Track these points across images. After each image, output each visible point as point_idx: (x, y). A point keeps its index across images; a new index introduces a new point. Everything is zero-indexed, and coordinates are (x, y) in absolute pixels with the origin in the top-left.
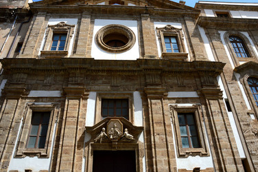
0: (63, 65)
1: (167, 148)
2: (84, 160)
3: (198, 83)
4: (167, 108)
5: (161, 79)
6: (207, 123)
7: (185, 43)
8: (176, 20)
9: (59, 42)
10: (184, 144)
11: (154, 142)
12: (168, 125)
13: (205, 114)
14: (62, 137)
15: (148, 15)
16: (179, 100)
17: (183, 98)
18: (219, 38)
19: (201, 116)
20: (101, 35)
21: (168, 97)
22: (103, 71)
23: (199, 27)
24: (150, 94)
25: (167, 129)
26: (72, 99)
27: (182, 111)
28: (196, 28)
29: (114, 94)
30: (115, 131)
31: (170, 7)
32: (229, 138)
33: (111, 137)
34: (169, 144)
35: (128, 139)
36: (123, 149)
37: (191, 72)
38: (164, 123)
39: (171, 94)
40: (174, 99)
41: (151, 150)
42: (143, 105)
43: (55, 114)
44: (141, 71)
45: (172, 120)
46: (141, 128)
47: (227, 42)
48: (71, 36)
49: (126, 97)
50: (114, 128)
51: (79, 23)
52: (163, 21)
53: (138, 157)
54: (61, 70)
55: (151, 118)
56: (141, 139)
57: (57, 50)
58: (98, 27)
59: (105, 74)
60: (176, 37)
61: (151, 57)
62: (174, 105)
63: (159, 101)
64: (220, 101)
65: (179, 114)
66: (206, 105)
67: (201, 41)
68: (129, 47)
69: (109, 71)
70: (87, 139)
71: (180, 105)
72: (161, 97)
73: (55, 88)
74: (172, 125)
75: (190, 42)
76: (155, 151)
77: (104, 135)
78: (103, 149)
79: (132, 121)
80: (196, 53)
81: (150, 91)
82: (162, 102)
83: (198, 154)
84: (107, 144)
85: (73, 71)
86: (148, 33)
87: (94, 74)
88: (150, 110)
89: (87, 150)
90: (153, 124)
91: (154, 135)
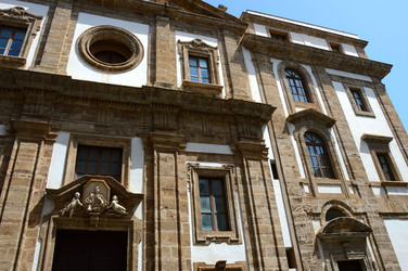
0: (14, 82)
1: (179, 229)
2: (38, 244)
3: (234, 133)
4: (182, 167)
5: (178, 123)
6: (242, 194)
7: (221, 70)
8: (209, 33)
9: (10, 42)
10: (204, 224)
11: (159, 219)
12: (182, 195)
13: (239, 181)
15: (167, 19)
16: (202, 157)
17: (209, 154)
18: (271, 69)
19: (233, 182)
20: (88, 40)
21: (187, 150)
22: (85, 99)
23: (243, 48)
25: (180, 200)
26: (26, 141)
27: (206, 173)
28: (239, 50)
29: (99, 139)
30: (96, 199)
31: (204, 12)
32: (271, 218)
33: (90, 208)
34: (182, 224)
35: (117, 212)
36: (107, 229)
37: (225, 115)
38: (177, 191)
39: (191, 147)
40: (194, 154)
41: (153, 231)
42: (145, 160)
44: (147, 106)
45: (189, 187)
46: (140, 197)
47: (281, 77)
48: (35, 35)
49: (119, 144)
50: (95, 193)
51: (51, 15)
52: (191, 31)
53: (132, 242)
54: (10, 90)
55: (156, 182)
56: (139, 213)
57: (6, 53)
58: (84, 26)
59: (87, 104)
60: (207, 59)
61: (165, 85)
62: (194, 163)
63: (172, 156)
64: (264, 163)
65: (200, 178)
66: (242, 167)
67: (245, 69)
68: (132, 66)
69: (95, 100)
70: (47, 209)
71: (203, 165)
72: (176, 149)
74: (188, 194)
75: (228, 69)
76: (159, 233)
77: (77, 205)
78: (74, 228)
79: (126, 184)
80: (234, 87)
81: (159, 139)
82: (176, 158)
83: (225, 240)
84: (81, 219)
85: (31, 94)
86: (164, 47)
87: (69, 102)
88: (156, 168)
89: (45, 229)
90: (159, 191)
91: (159, 208)
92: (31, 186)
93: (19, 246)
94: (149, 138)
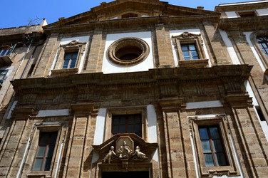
1: (186, 166)
3: (221, 90)
4: (185, 121)
6: (235, 136)
7: (205, 49)
8: (194, 27)
10: (207, 162)
11: (170, 160)
12: (186, 141)
13: (231, 125)
14: (67, 158)
15: (162, 24)
16: (199, 112)
17: (204, 109)
18: (244, 40)
19: (226, 127)
20: (113, 49)
21: (187, 108)
22: (114, 85)
23: (220, 30)
25: (186, 145)
26: (80, 117)
27: (203, 123)
28: (217, 32)
29: (125, 109)
30: (125, 149)
31: (187, 14)
32: (264, 153)
33: (121, 156)
34: (188, 162)
35: (140, 158)
36: (135, 170)
37: (212, 79)
38: (182, 139)
39: (190, 106)
40: (193, 110)
41: (167, 169)
42: (157, 119)
43: (63, 134)
44: (155, 82)
45: (192, 136)
46: (155, 145)
47: (254, 43)
48: (82, 54)
49: (138, 111)
50: (124, 145)
51: (91, 40)
52: (179, 28)
54: (69, 88)
55: (166, 133)
56: (156, 157)
57: (68, 68)
59: (116, 89)
60: (194, 44)
61: (166, 66)
62: (193, 117)
63: (176, 114)
64: (250, 109)
65: (200, 127)
66: (232, 115)
67: (223, 44)
69: (120, 85)
70: (95, 159)
71: (200, 117)
72: (179, 109)
73: (63, 107)
74: (192, 140)
75: (211, 47)
76: (172, 171)
77: (113, 155)
78: (112, 171)
79: (145, 137)
80: (217, 59)
81: (165, 103)
82: (179, 115)
83: (225, 173)
84: (116, 164)
85: (82, 88)
86: (163, 43)
87: (104, 89)
88: (165, 124)
89: (94, 172)
90: (169, 140)
91: (170, 153)
92: (84, 144)
94: (158, 104)
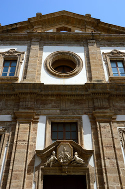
0: (14, 90)
1: (119, 173)
2: (33, 185)
4: (116, 131)
5: (109, 104)
9: (10, 68)
11: (105, 166)
12: (118, 149)
14: (12, 161)
15: (94, 41)
20: (50, 61)
21: (117, 120)
22: (52, 95)
24: (98, 117)
25: (117, 153)
26: (23, 123)
29: (63, 118)
31: (116, 32)
33: (62, 161)
34: (120, 169)
35: (78, 163)
36: (73, 174)
38: (114, 147)
41: (102, 174)
42: (92, 129)
43: (6, 138)
44: (89, 95)
46: (91, 152)
48: (21, 63)
49: (75, 120)
51: (29, 50)
52: (109, 45)
53: (89, 182)
54: (11, 95)
55: (100, 141)
56: (92, 163)
57: (8, 75)
58: (47, 54)
59: (54, 98)
60: (122, 61)
61: (98, 81)
62: (123, 128)
63: (108, 124)
68: (77, 72)
69: (58, 95)
70: (37, 163)
72: (110, 120)
73: (6, 112)
74: (122, 149)
77: (54, 159)
78: (53, 174)
79: (82, 144)
82: (111, 125)
84: (57, 168)
85: (23, 96)
86: (95, 58)
87: (44, 98)
88: (99, 133)
89: (37, 175)
90: (103, 147)
91: (104, 159)
92: (27, 149)
93: (23, 186)
94: (92, 115)
